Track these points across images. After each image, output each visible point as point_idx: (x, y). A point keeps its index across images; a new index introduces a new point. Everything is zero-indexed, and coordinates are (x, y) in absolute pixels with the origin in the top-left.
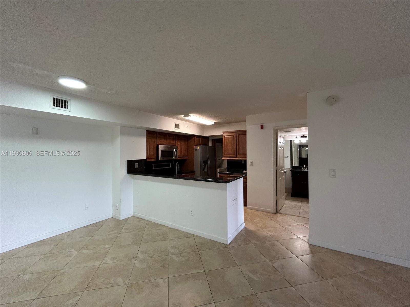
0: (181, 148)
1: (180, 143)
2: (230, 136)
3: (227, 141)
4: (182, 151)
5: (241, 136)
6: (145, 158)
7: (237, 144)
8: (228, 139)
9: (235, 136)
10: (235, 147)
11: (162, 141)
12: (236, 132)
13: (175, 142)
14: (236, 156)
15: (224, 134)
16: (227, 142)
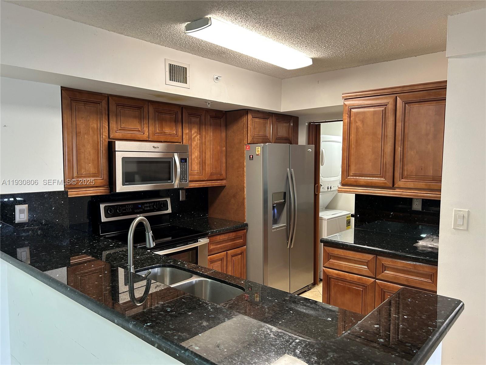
0: (202, 152)
1: (200, 134)
2: (372, 109)
3: (357, 128)
4: (208, 162)
5: (416, 107)
6: (61, 188)
7: (399, 137)
8: (363, 122)
9: (390, 107)
10: (389, 149)
11: (131, 127)
12: (394, 92)
13: (180, 130)
14: (391, 185)
15: (348, 103)
16: (360, 130)
